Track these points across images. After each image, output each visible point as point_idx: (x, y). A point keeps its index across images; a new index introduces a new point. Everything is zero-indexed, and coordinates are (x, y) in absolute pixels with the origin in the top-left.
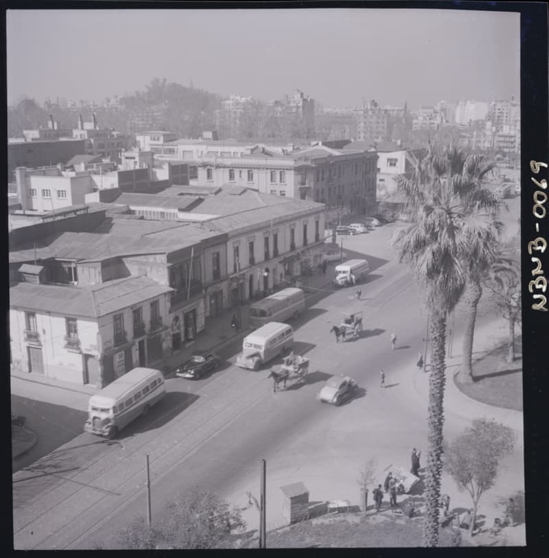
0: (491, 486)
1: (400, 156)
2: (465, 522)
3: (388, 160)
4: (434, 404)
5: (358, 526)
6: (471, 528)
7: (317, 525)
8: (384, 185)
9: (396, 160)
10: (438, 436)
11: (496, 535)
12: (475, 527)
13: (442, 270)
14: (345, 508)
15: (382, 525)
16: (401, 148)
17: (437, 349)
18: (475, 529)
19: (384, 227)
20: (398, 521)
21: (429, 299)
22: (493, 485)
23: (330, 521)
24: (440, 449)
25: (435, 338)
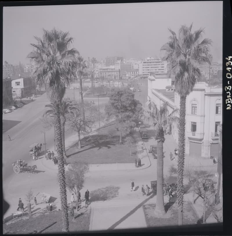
0: (82, 187)
1: (21, 80)
2: (74, 206)
3: (16, 83)
4: (59, 143)
5: (28, 220)
6: (77, 208)
7: (9, 225)
8: (15, 93)
9: (19, 82)
10: (62, 156)
11: (87, 208)
12: (78, 207)
13: (56, 82)
14: (21, 214)
15: (39, 217)
16: (20, 77)
17: (57, 118)
18: (78, 208)
19: (18, 109)
20: (46, 214)
21: (51, 96)
22: (83, 187)
23: (15, 222)
24: (63, 162)
25: (56, 113)
